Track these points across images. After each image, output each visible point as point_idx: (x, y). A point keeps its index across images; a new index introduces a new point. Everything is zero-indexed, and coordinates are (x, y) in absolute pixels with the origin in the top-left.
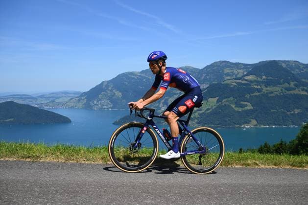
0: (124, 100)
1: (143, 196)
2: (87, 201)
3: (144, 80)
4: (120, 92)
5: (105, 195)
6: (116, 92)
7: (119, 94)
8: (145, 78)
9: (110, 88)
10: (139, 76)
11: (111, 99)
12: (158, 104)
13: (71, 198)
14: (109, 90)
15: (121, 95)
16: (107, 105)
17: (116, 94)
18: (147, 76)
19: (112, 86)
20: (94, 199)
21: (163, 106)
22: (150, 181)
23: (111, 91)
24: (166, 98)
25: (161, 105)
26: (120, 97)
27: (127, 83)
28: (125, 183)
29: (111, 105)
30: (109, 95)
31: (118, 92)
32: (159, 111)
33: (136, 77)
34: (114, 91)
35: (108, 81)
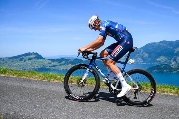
0: (150, 58)
1: (169, 112)
2: (138, 111)
3: (161, 47)
4: (147, 54)
5: (147, 109)
6: (145, 54)
7: (147, 55)
8: (161, 45)
9: (141, 52)
10: (158, 45)
11: (142, 57)
12: (170, 61)
13: (129, 108)
14: (141, 53)
15: (148, 56)
16: (140, 61)
17: (145, 55)
18: (163, 45)
19: (142, 51)
20: (141, 110)
21: (173, 62)
22: (172, 104)
23: (142, 53)
24: (175, 57)
25: (172, 61)
26: (147, 56)
27: (151, 49)
28: (157, 104)
29: (142, 61)
30: (141, 55)
31: (146, 53)
32: (170, 65)
33: (156, 45)
34: (144, 53)
35: (140, 48)
